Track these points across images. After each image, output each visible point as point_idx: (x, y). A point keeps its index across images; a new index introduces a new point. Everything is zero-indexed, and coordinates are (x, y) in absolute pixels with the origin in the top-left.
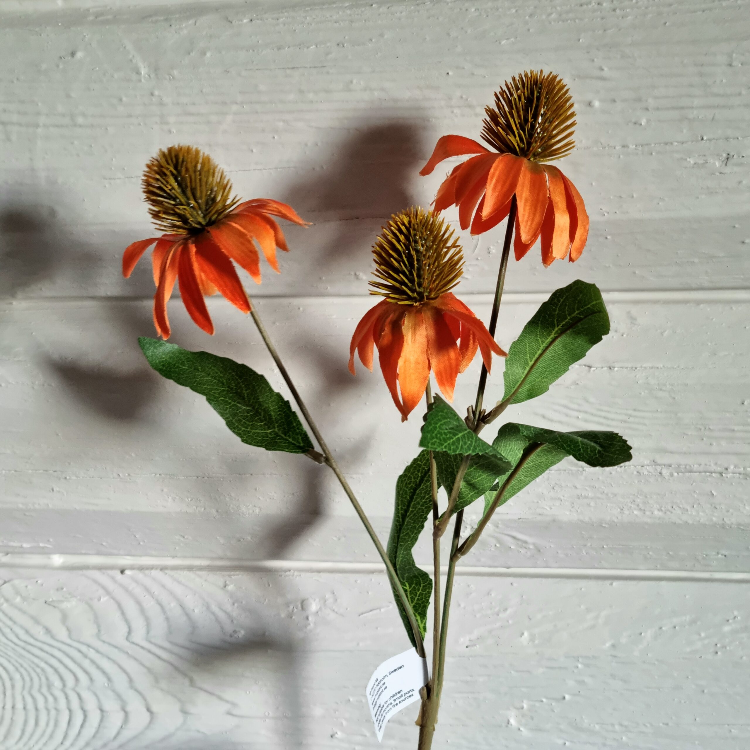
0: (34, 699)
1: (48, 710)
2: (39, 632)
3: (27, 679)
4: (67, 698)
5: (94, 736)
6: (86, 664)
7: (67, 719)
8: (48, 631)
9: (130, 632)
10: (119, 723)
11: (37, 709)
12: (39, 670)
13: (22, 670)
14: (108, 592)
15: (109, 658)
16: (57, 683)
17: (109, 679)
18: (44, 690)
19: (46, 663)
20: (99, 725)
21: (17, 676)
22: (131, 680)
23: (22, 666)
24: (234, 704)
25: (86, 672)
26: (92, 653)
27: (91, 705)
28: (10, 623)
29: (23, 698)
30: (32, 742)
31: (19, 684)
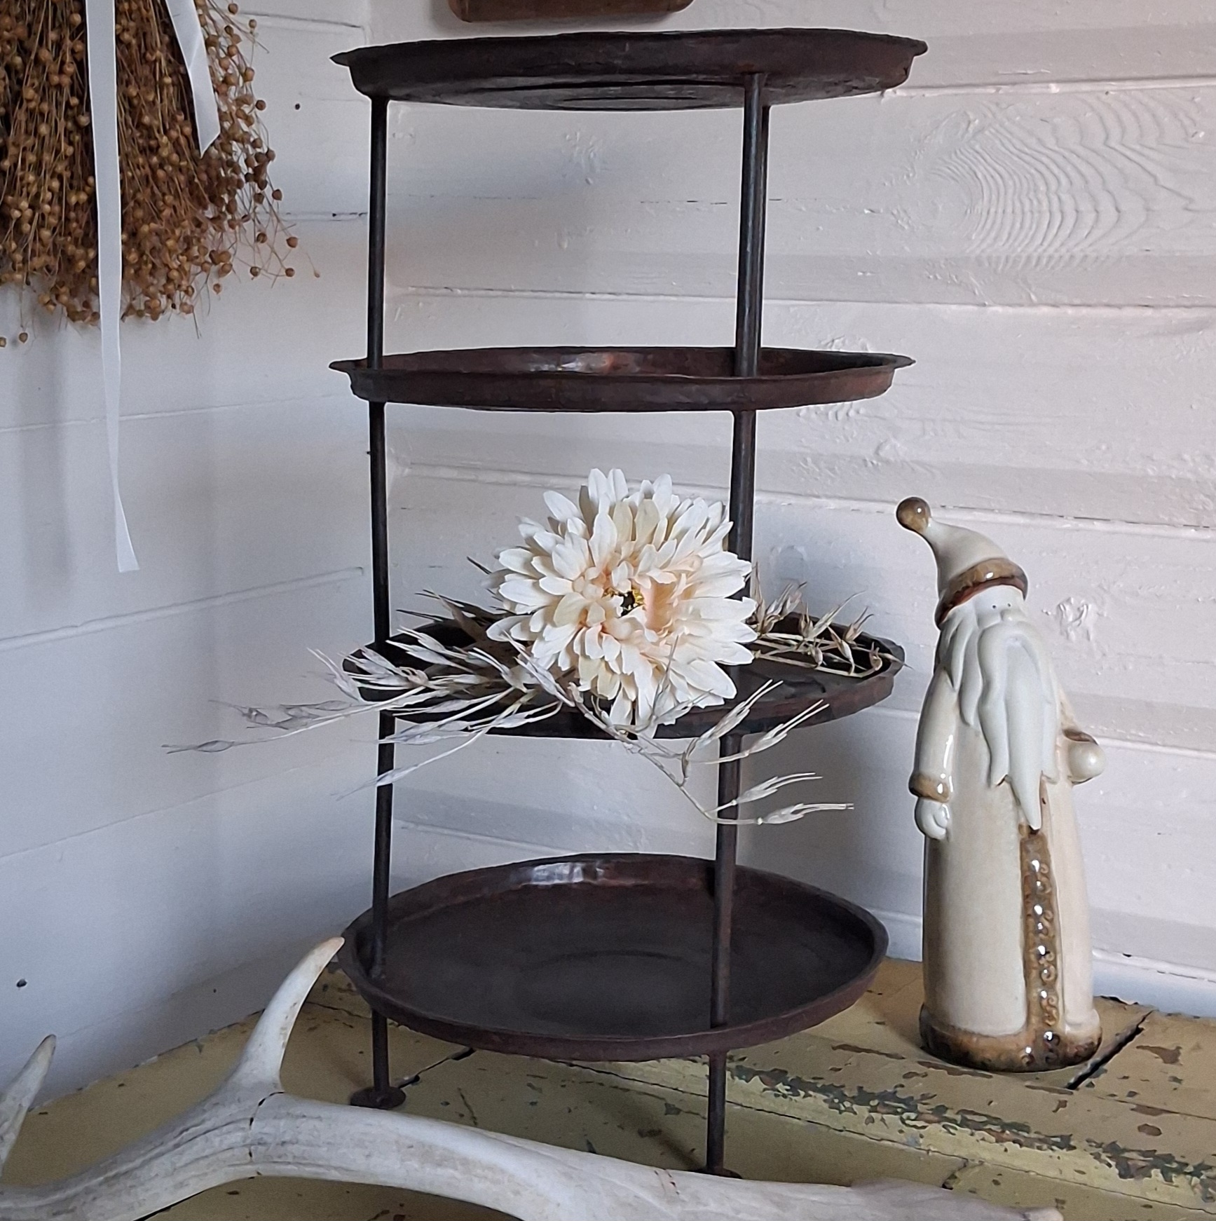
0: (1021, 203)
1: (1032, 212)
2: (1032, 142)
3: (1018, 185)
4: (1049, 202)
5: (1069, 236)
6: (1069, 169)
7: (1047, 222)
8: (1040, 141)
9: (1107, 138)
10: (1090, 223)
11: (1023, 213)
12: (1028, 176)
13: (1015, 177)
14: (1093, 109)
15: (1088, 162)
16: (1042, 188)
17: (1087, 182)
18: (1032, 195)
19: (1036, 169)
20: (1074, 226)
21: (1011, 183)
22: (1104, 182)
23: (1015, 172)
24: (1191, 200)
25: (1067, 176)
26: (1074, 158)
27: (1069, 208)
28: (1009, 136)
29: (1013, 203)
30: (1016, 244)
31: (1010, 191)
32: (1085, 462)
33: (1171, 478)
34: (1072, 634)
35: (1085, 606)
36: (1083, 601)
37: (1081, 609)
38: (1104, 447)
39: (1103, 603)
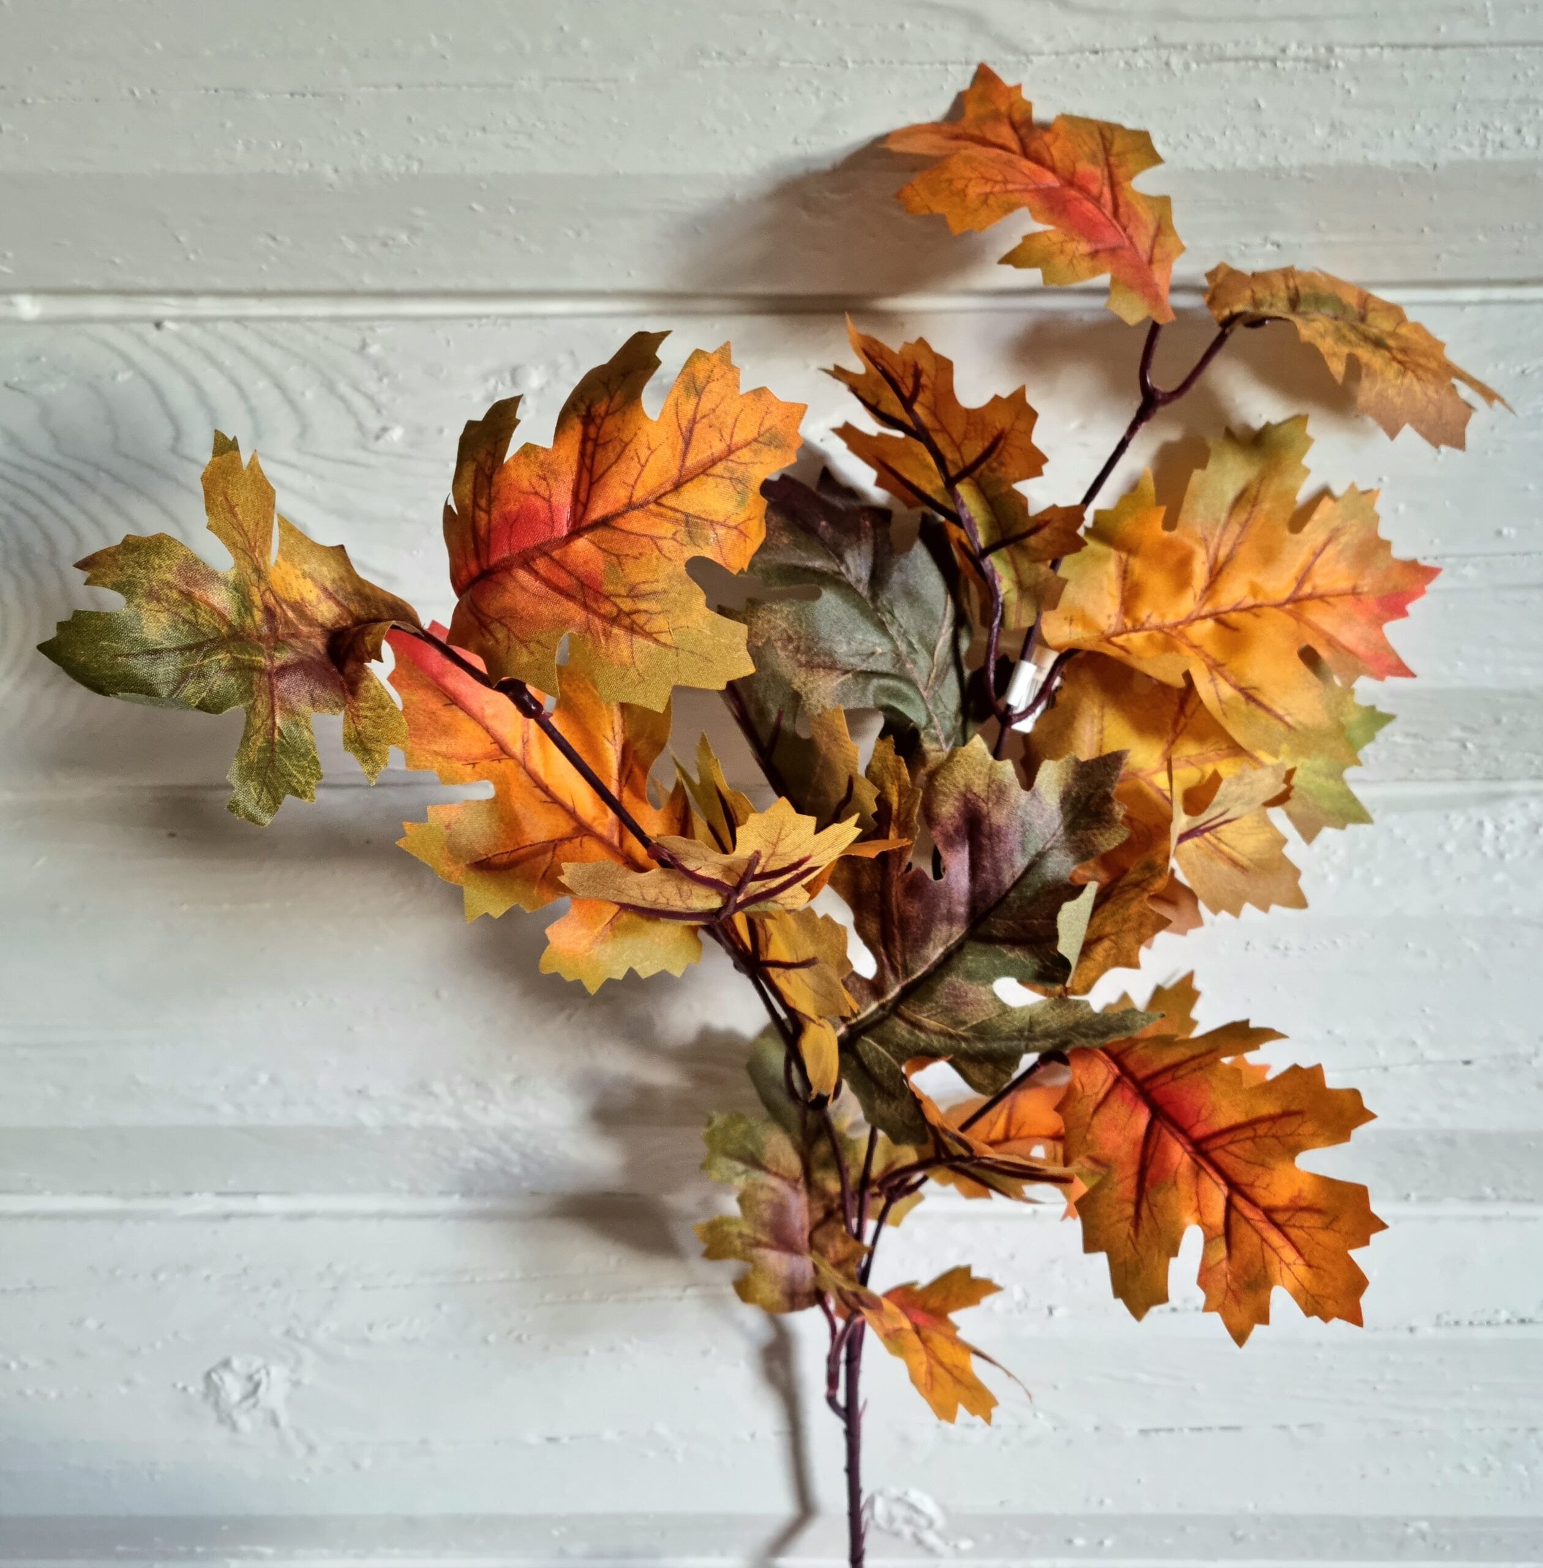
6: (96, 505)
9: (177, 437)
14: (130, 364)
19: (15, 506)
26: (104, 482)
32: (227, 1109)
33: (408, 1127)
34: (244, 1422)
35: (263, 1372)
36: (258, 1362)
37: (256, 1377)
38: (263, 1079)
39: (299, 1361)
